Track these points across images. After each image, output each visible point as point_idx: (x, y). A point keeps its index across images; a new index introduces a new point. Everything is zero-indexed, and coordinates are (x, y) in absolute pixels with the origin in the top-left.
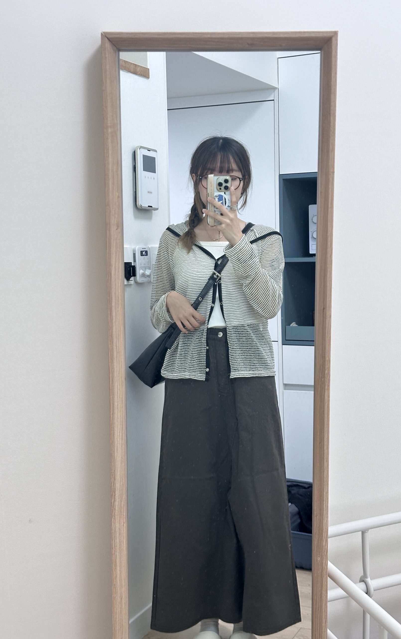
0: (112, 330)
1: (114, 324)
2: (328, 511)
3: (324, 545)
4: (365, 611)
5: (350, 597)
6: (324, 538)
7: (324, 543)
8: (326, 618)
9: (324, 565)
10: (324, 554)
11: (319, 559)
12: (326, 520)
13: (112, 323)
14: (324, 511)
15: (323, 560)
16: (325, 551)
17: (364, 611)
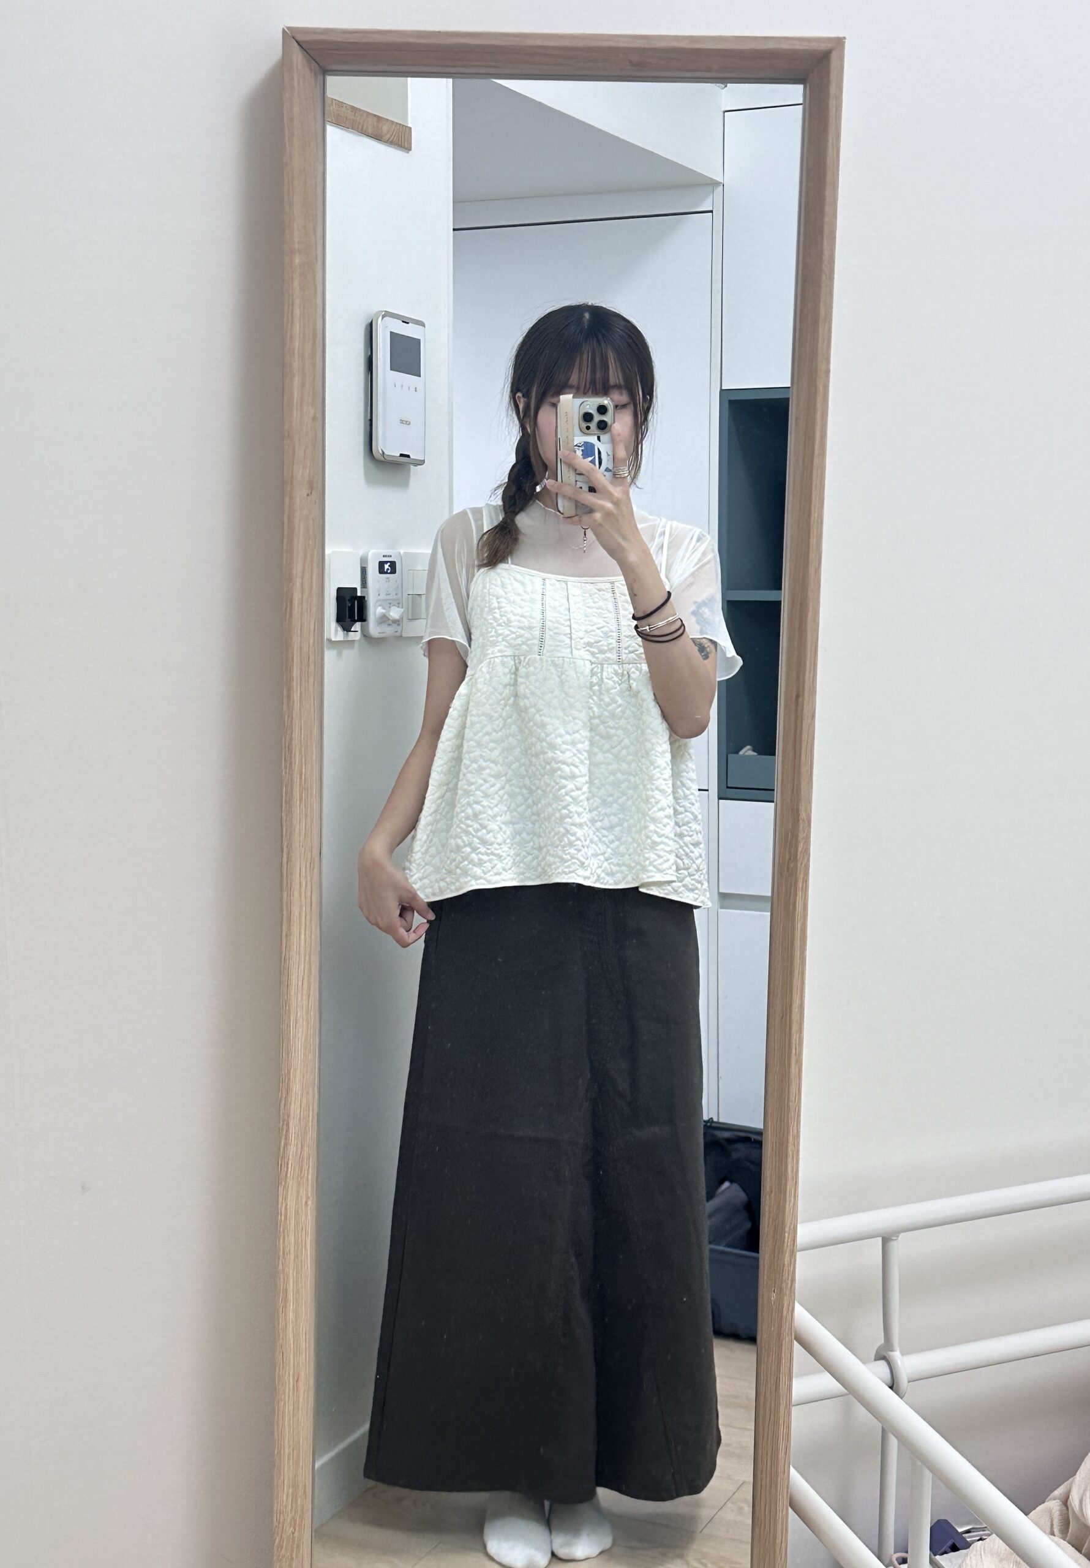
0: (292, 733)
1: (296, 721)
2: (796, 1183)
3: (786, 1263)
4: (887, 1429)
5: (851, 1396)
6: (787, 1246)
7: (786, 1259)
8: (788, 1440)
9: (785, 1313)
10: (787, 1285)
11: (774, 1297)
12: (792, 1205)
13: (292, 718)
14: (788, 1183)
15: (783, 1300)
16: (788, 1279)
17: (883, 1430)
